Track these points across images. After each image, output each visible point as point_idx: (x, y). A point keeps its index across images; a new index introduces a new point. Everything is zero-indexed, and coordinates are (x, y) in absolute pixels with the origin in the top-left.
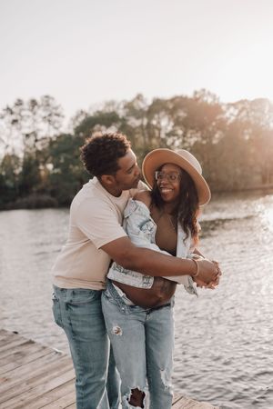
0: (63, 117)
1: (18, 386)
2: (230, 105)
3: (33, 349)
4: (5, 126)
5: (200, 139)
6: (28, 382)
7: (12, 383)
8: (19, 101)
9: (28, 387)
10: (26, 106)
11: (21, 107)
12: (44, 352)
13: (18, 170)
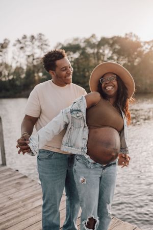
0: (49, 46)
1: (17, 203)
2: (146, 43)
3: (26, 181)
4: (16, 50)
5: (127, 62)
6: (23, 201)
7: (13, 201)
8: (25, 36)
9: (23, 204)
10: (28, 39)
11: (25, 40)
12: (33, 183)
13: (23, 76)
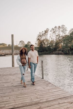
0: (67, 31)
3: (50, 84)
10: (57, 28)
12: (52, 85)
13: (54, 44)
